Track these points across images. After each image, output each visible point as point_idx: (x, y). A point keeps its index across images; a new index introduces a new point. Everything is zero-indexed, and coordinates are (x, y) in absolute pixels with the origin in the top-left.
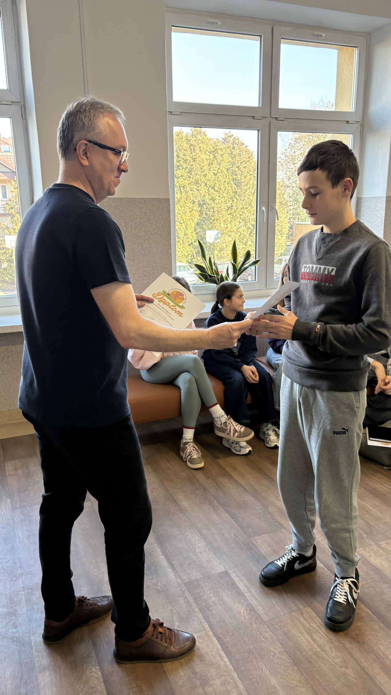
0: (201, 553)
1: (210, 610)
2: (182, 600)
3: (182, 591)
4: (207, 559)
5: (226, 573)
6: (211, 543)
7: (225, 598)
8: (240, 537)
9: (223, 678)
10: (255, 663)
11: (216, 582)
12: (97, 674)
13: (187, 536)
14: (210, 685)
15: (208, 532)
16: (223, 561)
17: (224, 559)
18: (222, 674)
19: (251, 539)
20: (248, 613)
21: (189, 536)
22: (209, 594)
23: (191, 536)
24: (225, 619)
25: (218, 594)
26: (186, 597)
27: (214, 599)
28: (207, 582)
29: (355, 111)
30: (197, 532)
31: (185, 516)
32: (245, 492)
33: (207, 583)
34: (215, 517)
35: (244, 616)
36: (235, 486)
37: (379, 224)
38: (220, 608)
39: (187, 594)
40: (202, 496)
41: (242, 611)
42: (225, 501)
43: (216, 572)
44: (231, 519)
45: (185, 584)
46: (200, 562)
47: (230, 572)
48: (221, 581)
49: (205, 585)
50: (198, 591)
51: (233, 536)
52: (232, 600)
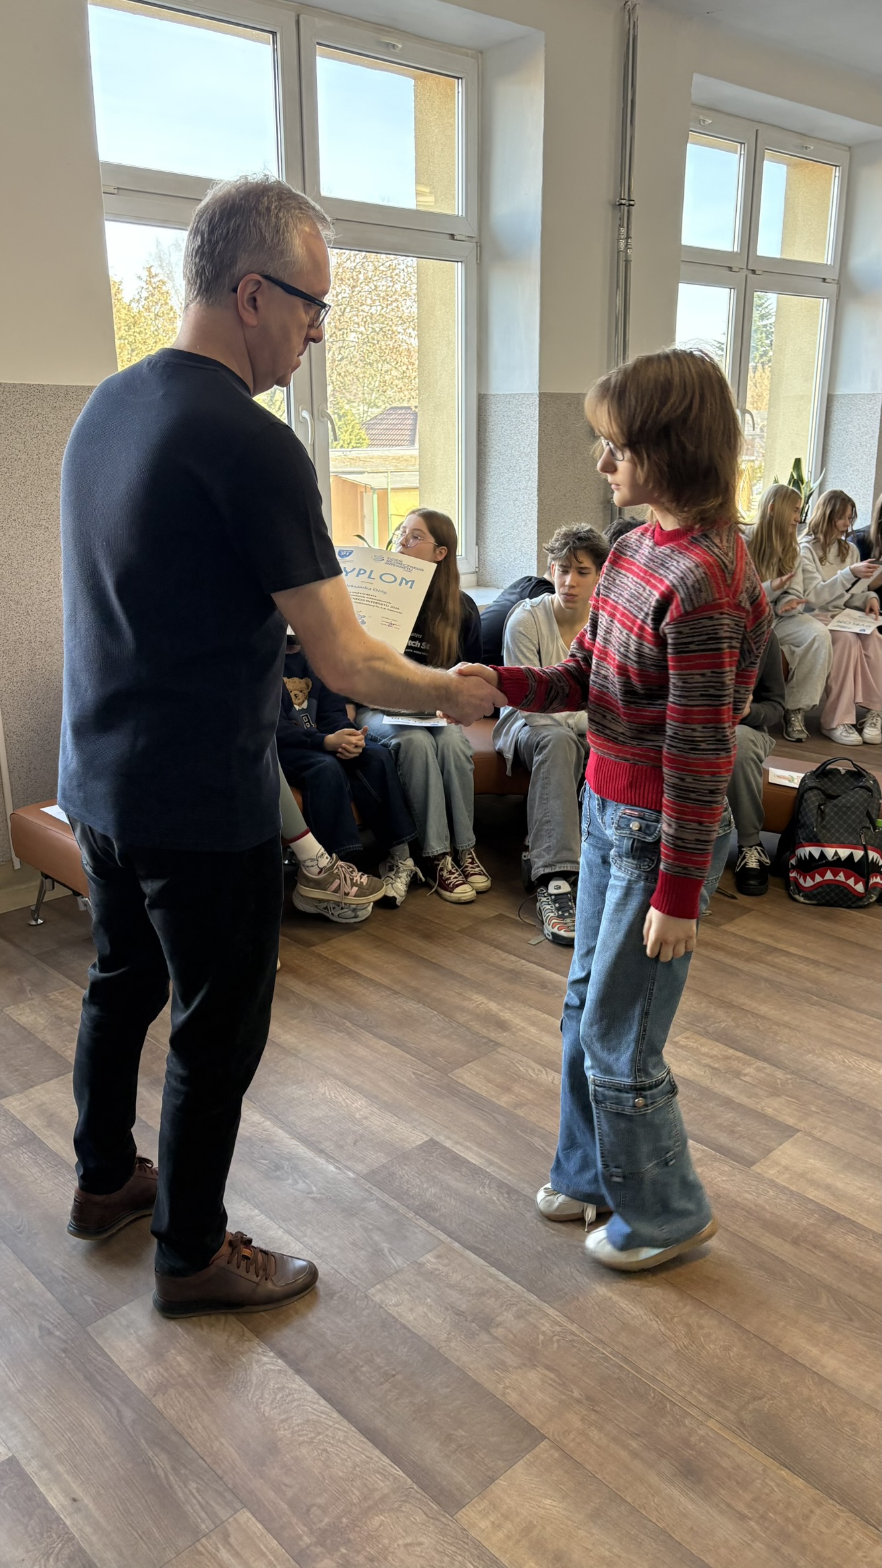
0: (366, 1118)
1: (436, 1210)
2: (373, 1205)
3: (367, 1190)
4: (384, 1126)
5: (432, 1143)
6: (376, 1097)
7: (453, 1183)
8: (428, 1077)
9: (515, 1309)
10: (557, 1271)
11: (423, 1161)
12: (277, 1366)
13: (324, 1094)
14: (498, 1325)
15: (361, 1079)
16: (416, 1123)
17: (416, 1120)
18: (509, 1302)
19: (449, 1075)
20: (508, 1198)
21: (327, 1094)
22: (419, 1184)
23: (332, 1093)
24: (470, 1217)
25: (436, 1180)
26: (378, 1199)
27: (433, 1190)
28: (406, 1165)
29: (464, 215)
30: (339, 1083)
31: (300, 1061)
32: (396, 996)
33: (405, 1167)
34: (361, 1051)
35: (503, 1205)
36: (371, 989)
38: (453, 1202)
39: (377, 1192)
40: (316, 1017)
41: (495, 1198)
42: (366, 1019)
43: (414, 1145)
44: (394, 1048)
45: (365, 1177)
46: (373, 1134)
47: (441, 1139)
48: (431, 1158)
49: (404, 1172)
50: (397, 1184)
51: (413, 1076)
52: (468, 1184)
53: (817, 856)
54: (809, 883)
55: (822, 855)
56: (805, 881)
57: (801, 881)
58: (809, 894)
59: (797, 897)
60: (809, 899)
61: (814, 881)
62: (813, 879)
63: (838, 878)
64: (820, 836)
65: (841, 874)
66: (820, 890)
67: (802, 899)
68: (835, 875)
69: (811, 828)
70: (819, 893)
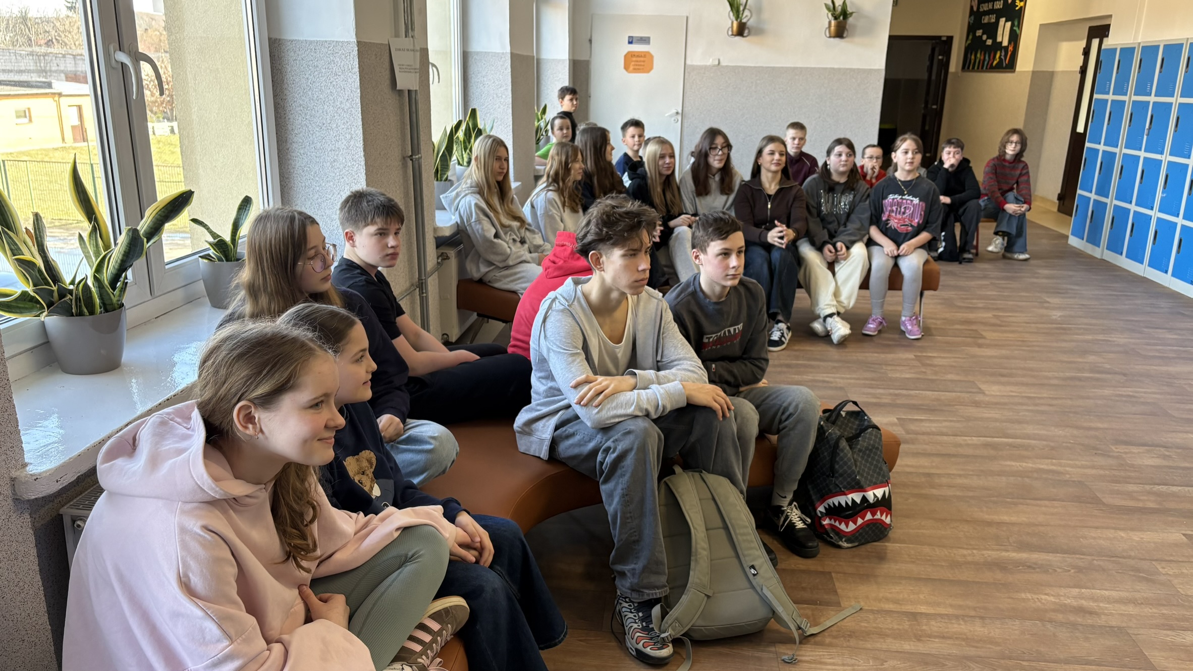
37: (348, 105)
53: (858, 501)
54: (852, 527)
55: (864, 499)
56: (847, 526)
57: (843, 527)
58: (852, 537)
59: (841, 543)
60: (851, 543)
61: (856, 524)
62: (855, 523)
63: (876, 517)
64: (862, 483)
65: (879, 513)
66: (861, 531)
67: (845, 545)
68: (873, 514)
69: (854, 476)
70: (860, 534)
